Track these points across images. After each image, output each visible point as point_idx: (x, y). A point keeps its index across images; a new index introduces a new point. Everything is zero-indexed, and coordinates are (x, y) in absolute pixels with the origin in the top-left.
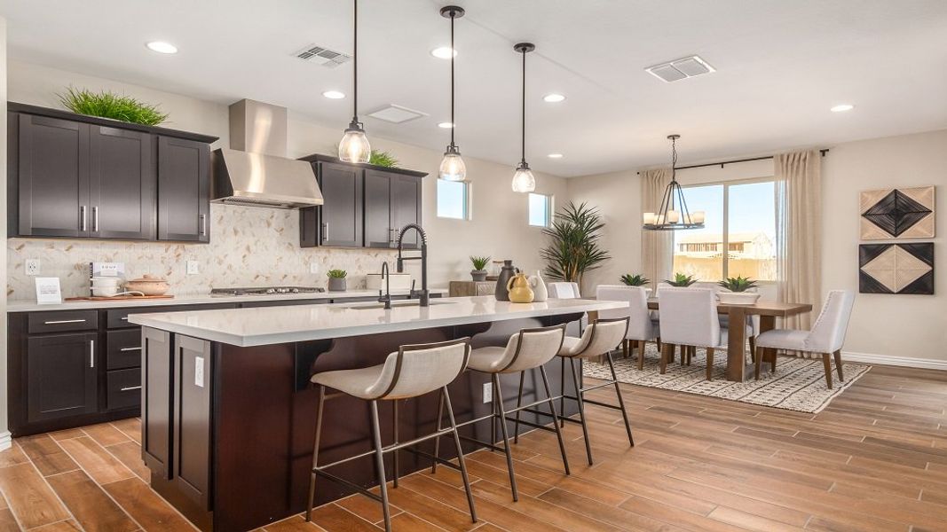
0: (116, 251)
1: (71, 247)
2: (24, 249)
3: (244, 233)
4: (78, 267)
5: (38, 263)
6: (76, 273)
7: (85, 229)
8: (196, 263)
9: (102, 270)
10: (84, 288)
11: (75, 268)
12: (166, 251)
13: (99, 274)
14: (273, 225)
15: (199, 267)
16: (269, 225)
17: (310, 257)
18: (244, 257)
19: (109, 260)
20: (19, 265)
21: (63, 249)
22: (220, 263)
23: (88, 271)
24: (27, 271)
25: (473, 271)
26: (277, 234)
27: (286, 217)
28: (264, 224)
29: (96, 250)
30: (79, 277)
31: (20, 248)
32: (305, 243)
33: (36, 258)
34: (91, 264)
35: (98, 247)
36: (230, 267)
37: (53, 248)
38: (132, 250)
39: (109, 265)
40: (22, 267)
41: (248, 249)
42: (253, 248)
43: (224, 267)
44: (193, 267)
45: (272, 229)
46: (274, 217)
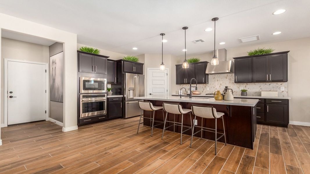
3: (220, 81)
14: (228, 78)
16: (226, 78)
17: (240, 86)
18: (220, 86)
22: (214, 88)
26: (229, 80)
28: (225, 78)
36: (216, 89)
41: (221, 84)
43: (215, 88)
44: (208, 89)
45: (227, 79)
46: (228, 76)
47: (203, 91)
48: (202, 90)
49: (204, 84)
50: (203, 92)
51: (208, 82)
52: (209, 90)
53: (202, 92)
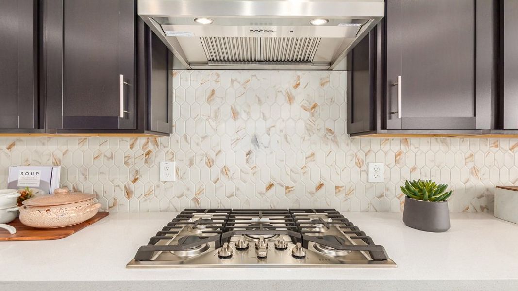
0: (65, 148)
3: (248, 114)
8: (174, 164)
9: (20, 178)
12: (132, 146)
13: (15, 185)
14: (299, 99)
15: (177, 170)
16: (291, 99)
17: (368, 152)
22: (210, 163)
26: (306, 115)
27: (323, 85)
28: (282, 99)
32: (356, 126)
36: (225, 170)
41: (255, 141)
43: (216, 169)
44: (168, 171)
45: (296, 106)
46: (302, 86)
47: (133, 187)
48: (124, 179)
49: (141, 139)
50: (129, 193)
51: (168, 118)
52: (174, 178)
53: (121, 195)
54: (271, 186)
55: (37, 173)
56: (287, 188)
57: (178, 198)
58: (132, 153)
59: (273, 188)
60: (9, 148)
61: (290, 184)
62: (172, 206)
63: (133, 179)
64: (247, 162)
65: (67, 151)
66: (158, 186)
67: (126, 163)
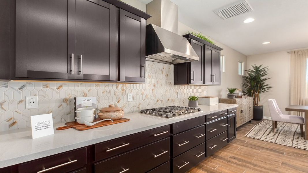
0: (89, 88)
1: (61, 86)
2: (25, 88)
4: (65, 100)
5: (36, 99)
6: (64, 105)
7: (73, 73)
8: (131, 95)
9: (82, 103)
10: (69, 115)
11: (63, 101)
12: (117, 88)
13: (80, 106)
15: (133, 97)
18: (153, 90)
19: (85, 95)
20: (21, 101)
21: (55, 88)
22: (142, 94)
23: (73, 102)
24: (27, 105)
25: (229, 94)
26: (166, 78)
27: (169, 69)
28: (160, 72)
29: (77, 88)
30: (67, 108)
31: (22, 88)
32: (177, 81)
33: (35, 95)
34: (75, 98)
35: (78, 86)
37: (47, 87)
38: (99, 88)
39: (87, 98)
40: (23, 102)
41: (154, 86)
42: (156, 85)
45: (164, 75)
46: (165, 69)
54: (158, 100)
55: (90, 100)
56: (162, 101)
57: (133, 107)
58: (117, 90)
59: (158, 101)
60: (58, 88)
61: (162, 100)
62: (131, 111)
63: (117, 101)
64: (152, 93)
65: (90, 90)
66: (126, 103)
67: (115, 95)
